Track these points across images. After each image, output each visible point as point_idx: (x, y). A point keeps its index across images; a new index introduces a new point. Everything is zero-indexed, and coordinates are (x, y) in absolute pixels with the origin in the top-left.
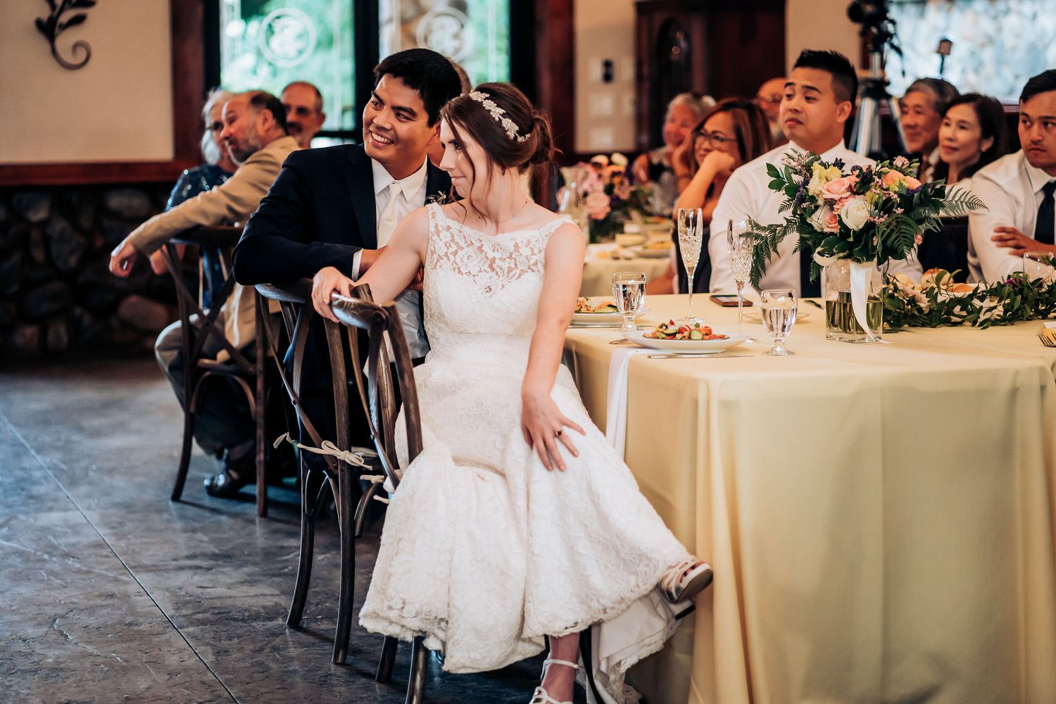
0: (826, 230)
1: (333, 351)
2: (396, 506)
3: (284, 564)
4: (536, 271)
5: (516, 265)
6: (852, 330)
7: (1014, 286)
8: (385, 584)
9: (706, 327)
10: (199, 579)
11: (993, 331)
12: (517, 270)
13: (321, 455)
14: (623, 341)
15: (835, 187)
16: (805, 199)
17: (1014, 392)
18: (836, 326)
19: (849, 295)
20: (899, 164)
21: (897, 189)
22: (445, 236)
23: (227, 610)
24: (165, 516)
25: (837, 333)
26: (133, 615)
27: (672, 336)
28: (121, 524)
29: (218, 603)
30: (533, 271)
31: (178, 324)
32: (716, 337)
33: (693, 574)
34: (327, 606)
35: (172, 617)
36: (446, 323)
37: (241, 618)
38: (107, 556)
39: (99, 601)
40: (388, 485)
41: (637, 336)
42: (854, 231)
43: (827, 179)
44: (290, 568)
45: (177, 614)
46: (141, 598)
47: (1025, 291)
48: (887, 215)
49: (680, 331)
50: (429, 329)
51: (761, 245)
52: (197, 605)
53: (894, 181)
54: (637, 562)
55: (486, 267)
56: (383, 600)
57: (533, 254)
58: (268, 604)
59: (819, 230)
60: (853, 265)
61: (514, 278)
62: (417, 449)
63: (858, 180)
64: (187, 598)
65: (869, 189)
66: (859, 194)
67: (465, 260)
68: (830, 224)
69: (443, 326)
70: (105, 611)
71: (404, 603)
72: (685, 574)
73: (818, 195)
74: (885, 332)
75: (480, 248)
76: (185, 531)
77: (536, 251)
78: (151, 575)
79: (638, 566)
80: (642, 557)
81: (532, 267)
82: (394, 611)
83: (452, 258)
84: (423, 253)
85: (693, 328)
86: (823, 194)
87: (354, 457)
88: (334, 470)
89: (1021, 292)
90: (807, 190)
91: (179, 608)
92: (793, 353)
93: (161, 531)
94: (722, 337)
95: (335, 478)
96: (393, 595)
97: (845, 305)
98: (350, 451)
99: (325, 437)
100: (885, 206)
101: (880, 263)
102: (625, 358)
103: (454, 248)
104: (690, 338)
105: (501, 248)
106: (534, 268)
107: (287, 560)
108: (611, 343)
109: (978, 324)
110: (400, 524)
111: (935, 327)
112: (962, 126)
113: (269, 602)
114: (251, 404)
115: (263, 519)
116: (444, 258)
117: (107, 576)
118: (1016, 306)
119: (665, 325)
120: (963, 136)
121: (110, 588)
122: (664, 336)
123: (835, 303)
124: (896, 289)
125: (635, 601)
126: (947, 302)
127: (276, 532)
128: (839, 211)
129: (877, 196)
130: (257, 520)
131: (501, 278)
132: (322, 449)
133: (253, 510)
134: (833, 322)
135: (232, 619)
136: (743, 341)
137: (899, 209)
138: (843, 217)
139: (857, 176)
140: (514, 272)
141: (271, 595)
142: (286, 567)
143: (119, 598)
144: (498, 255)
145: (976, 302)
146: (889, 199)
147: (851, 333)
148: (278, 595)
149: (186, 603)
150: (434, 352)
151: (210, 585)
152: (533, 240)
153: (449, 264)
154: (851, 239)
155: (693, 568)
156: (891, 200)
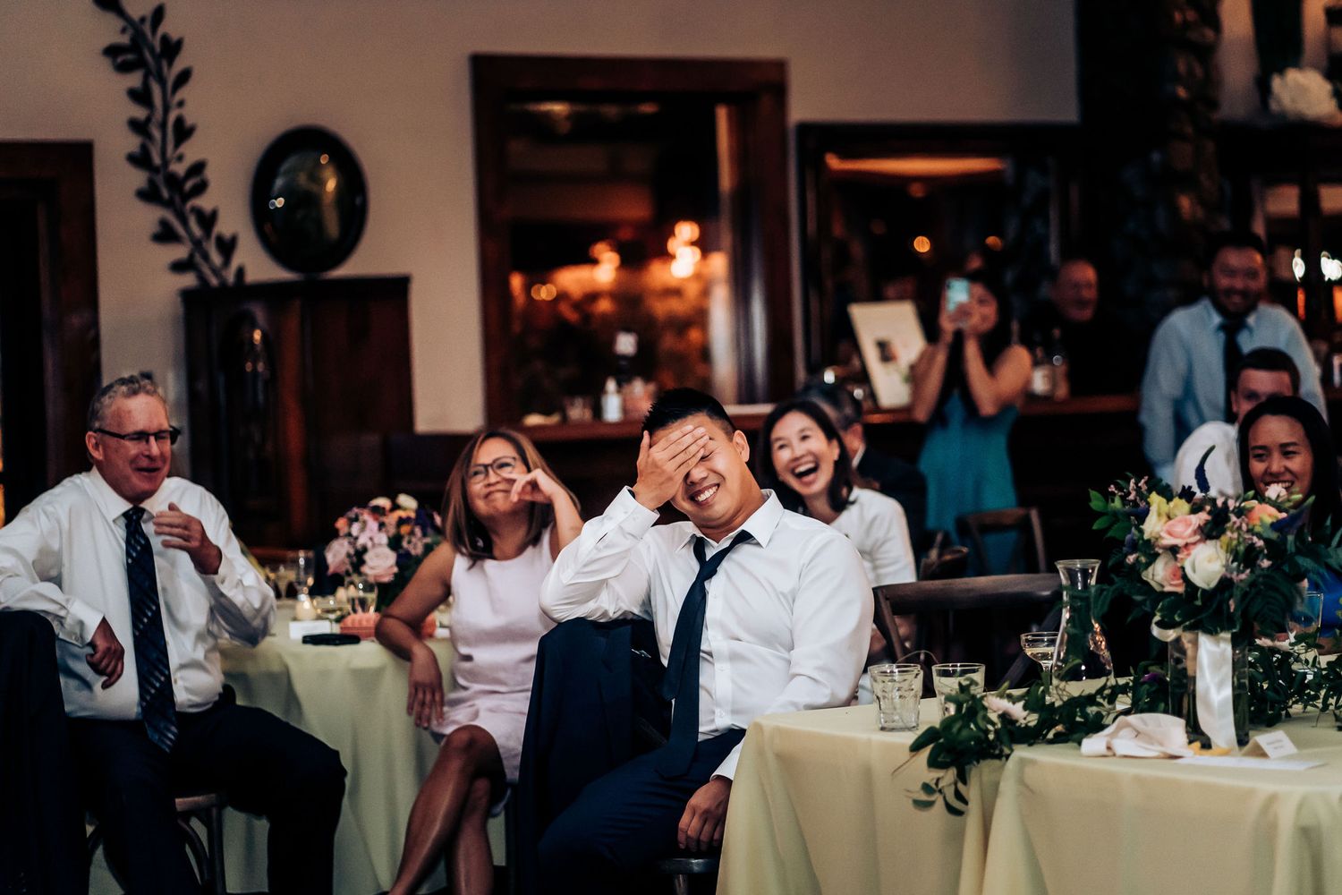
0: (1168, 589)
15: (1179, 528)
16: (1138, 544)
20: (1273, 497)
21: (1263, 532)
42: (1203, 591)
43: (1169, 517)
48: (1249, 570)
53: (1260, 519)
59: (1156, 589)
60: (1202, 640)
63: (1209, 518)
65: (1223, 532)
66: (1210, 538)
68: (1173, 580)
73: (1157, 539)
86: (1163, 538)
90: (1141, 532)
100: (1245, 557)
128: (1184, 562)
129: (1235, 542)
137: (1265, 560)
138: (1189, 571)
139: (1209, 513)
146: (1251, 547)
154: (1199, 603)
156: (1255, 548)
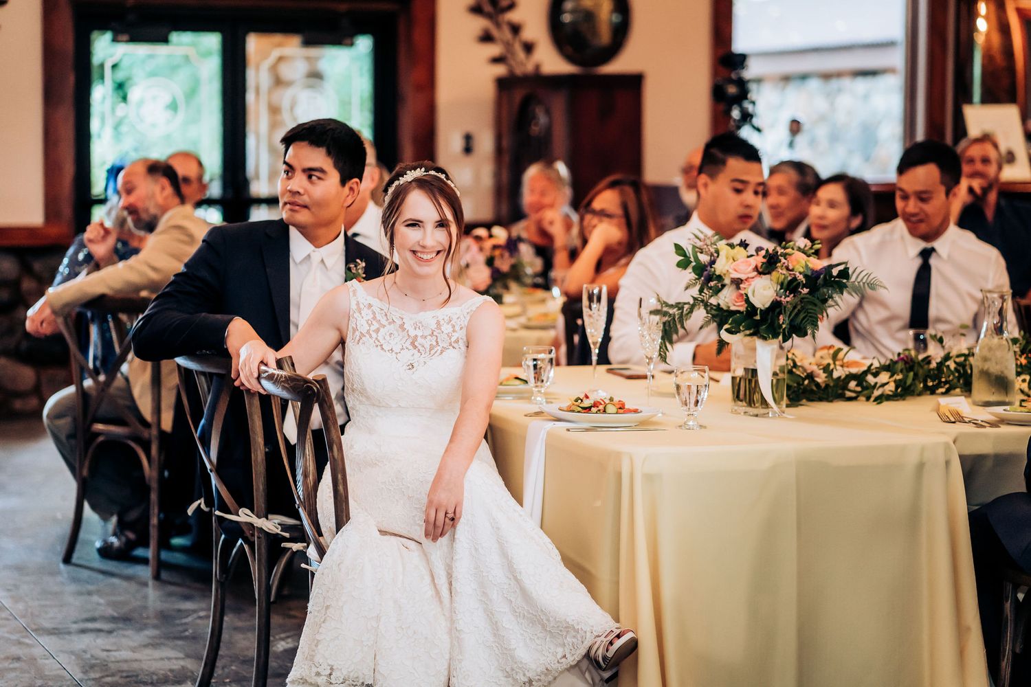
0: (733, 308)
1: (253, 420)
2: (323, 574)
3: (185, 627)
4: (457, 348)
5: (437, 342)
6: (757, 405)
7: (906, 363)
8: (313, 651)
9: (620, 401)
10: (101, 642)
11: (887, 406)
12: (438, 348)
13: (237, 522)
14: (538, 414)
15: (742, 267)
16: (712, 277)
17: (921, 467)
18: (741, 401)
19: (754, 372)
20: (802, 246)
21: (802, 270)
22: (367, 314)
23: (135, 674)
24: (59, 579)
25: (742, 407)
26: (41, 678)
27: (587, 409)
28: (16, 587)
29: (125, 667)
30: (453, 347)
31: (71, 389)
32: (630, 411)
33: (619, 643)
34: (232, 670)
35: (81, 681)
36: (368, 398)
37: (150, 681)
38: (8, 619)
39: (6, 664)
40: (312, 552)
41: (553, 409)
42: (761, 310)
43: (734, 260)
44: (190, 631)
45: (86, 678)
46: (47, 662)
47: (916, 368)
48: (792, 295)
49: (595, 405)
50: (349, 401)
51: (669, 322)
52: (104, 668)
53: (798, 262)
54: (565, 633)
55: (408, 344)
56: (311, 667)
57: (454, 331)
58: (174, 667)
59: (725, 308)
60: (759, 343)
61: (436, 355)
62: (345, 519)
63: (765, 260)
64: (94, 661)
65: (775, 269)
66: (765, 274)
67: (387, 337)
68: (736, 302)
69: (364, 399)
70: (13, 675)
71: (332, 669)
72: (611, 643)
73: (725, 274)
74: (788, 406)
75: (402, 327)
76: (80, 593)
77: (457, 328)
78: (54, 638)
79: (566, 638)
80: (568, 628)
81: (453, 344)
82: (321, 678)
83: (374, 335)
84: (344, 330)
85: (607, 401)
86: (730, 273)
87: (272, 524)
88: (250, 537)
89: (911, 369)
90: (714, 270)
91: (87, 671)
92: (705, 427)
93: (56, 593)
94: (636, 411)
95: (252, 545)
96: (321, 661)
97: (750, 381)
98: (267, 519)
99: (241, 504)
100: (791, 286)
101: (785, 340)
102: (543, 432)
103: (376, 326)
104: (605, 411)
105: (422, 326)
106: (455, 345)
107: (185, 624)
108: (526, 416)
109: (872, 399)
110: (328, 591)
111: (831, 401)
112: (832, 204)
113: (176, 665)
114: (145, 469)
115: (155, 582)
116: (367, 335)
117: (10, 639)
118: (909, 382)
119: (580, 399)
120: (833, 215)
121: (15, 651)
122: (580, 409)
123: (740, 379)
124: (795, 365)
125: (562, 672)
126: (843, 377)
127: (170, 595)
128: (746, 290)
129: (783, 276)
130: (151, 583)
131: (423, 355)
132: (239, 516)
133: (145, 572)
134: (738, 397)
135: (141, 683)
136: (655, 415)
137: (805, 289)
138: (750, 295)
139: (763, 257)
140: (436, 349)
141: (177, 659)
142: (187, 630)
143: (25, 661)
144: (419, 333)
145: (870, 379)
146: (795, 279)
147: (757, 407)
148: (183, 659)
149: (92, 667)
150: (354, 423)
151: (114, 648)
152: (455, 317)
153: (372, 341)
154: (758, 317)
155: (618, 636)
156: (797, 280)
